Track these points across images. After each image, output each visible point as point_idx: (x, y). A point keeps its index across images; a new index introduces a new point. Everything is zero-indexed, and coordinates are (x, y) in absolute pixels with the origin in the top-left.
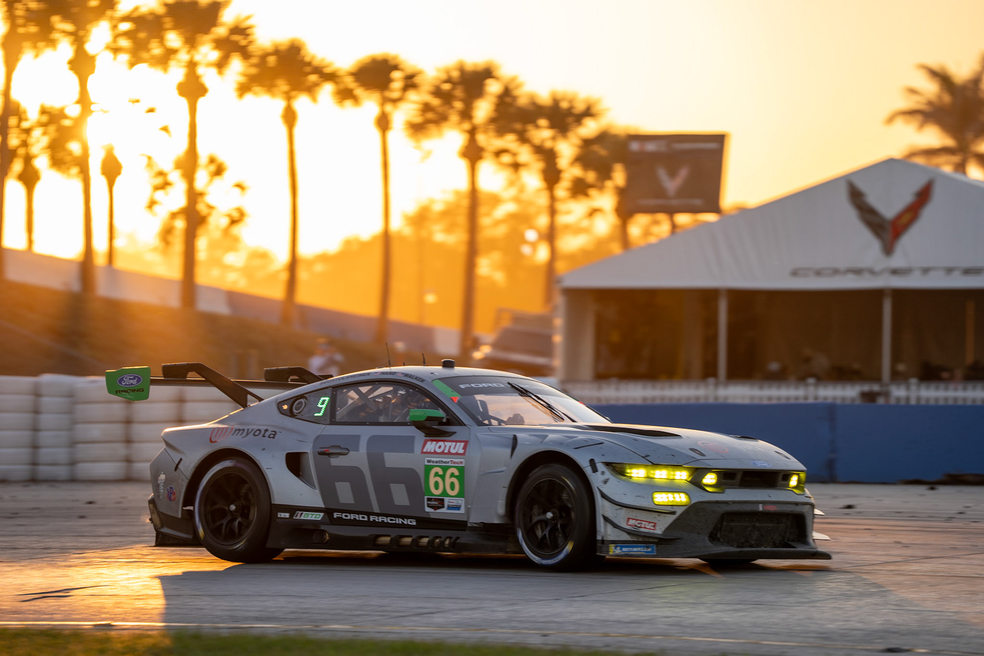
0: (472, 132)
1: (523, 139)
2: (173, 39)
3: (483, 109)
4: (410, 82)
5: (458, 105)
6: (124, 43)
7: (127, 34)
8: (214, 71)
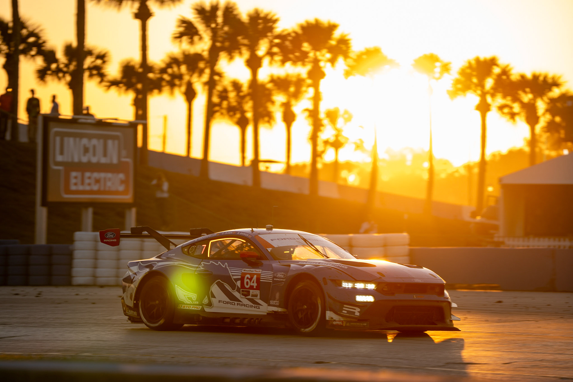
0: (483, 96)
1: (516, 99)
2: (306, 46)
3: (489, 83)
4: (446, 68)
5: (475, 80)
6: (275, 50)
7: (277, 45)
8: (329, 64)
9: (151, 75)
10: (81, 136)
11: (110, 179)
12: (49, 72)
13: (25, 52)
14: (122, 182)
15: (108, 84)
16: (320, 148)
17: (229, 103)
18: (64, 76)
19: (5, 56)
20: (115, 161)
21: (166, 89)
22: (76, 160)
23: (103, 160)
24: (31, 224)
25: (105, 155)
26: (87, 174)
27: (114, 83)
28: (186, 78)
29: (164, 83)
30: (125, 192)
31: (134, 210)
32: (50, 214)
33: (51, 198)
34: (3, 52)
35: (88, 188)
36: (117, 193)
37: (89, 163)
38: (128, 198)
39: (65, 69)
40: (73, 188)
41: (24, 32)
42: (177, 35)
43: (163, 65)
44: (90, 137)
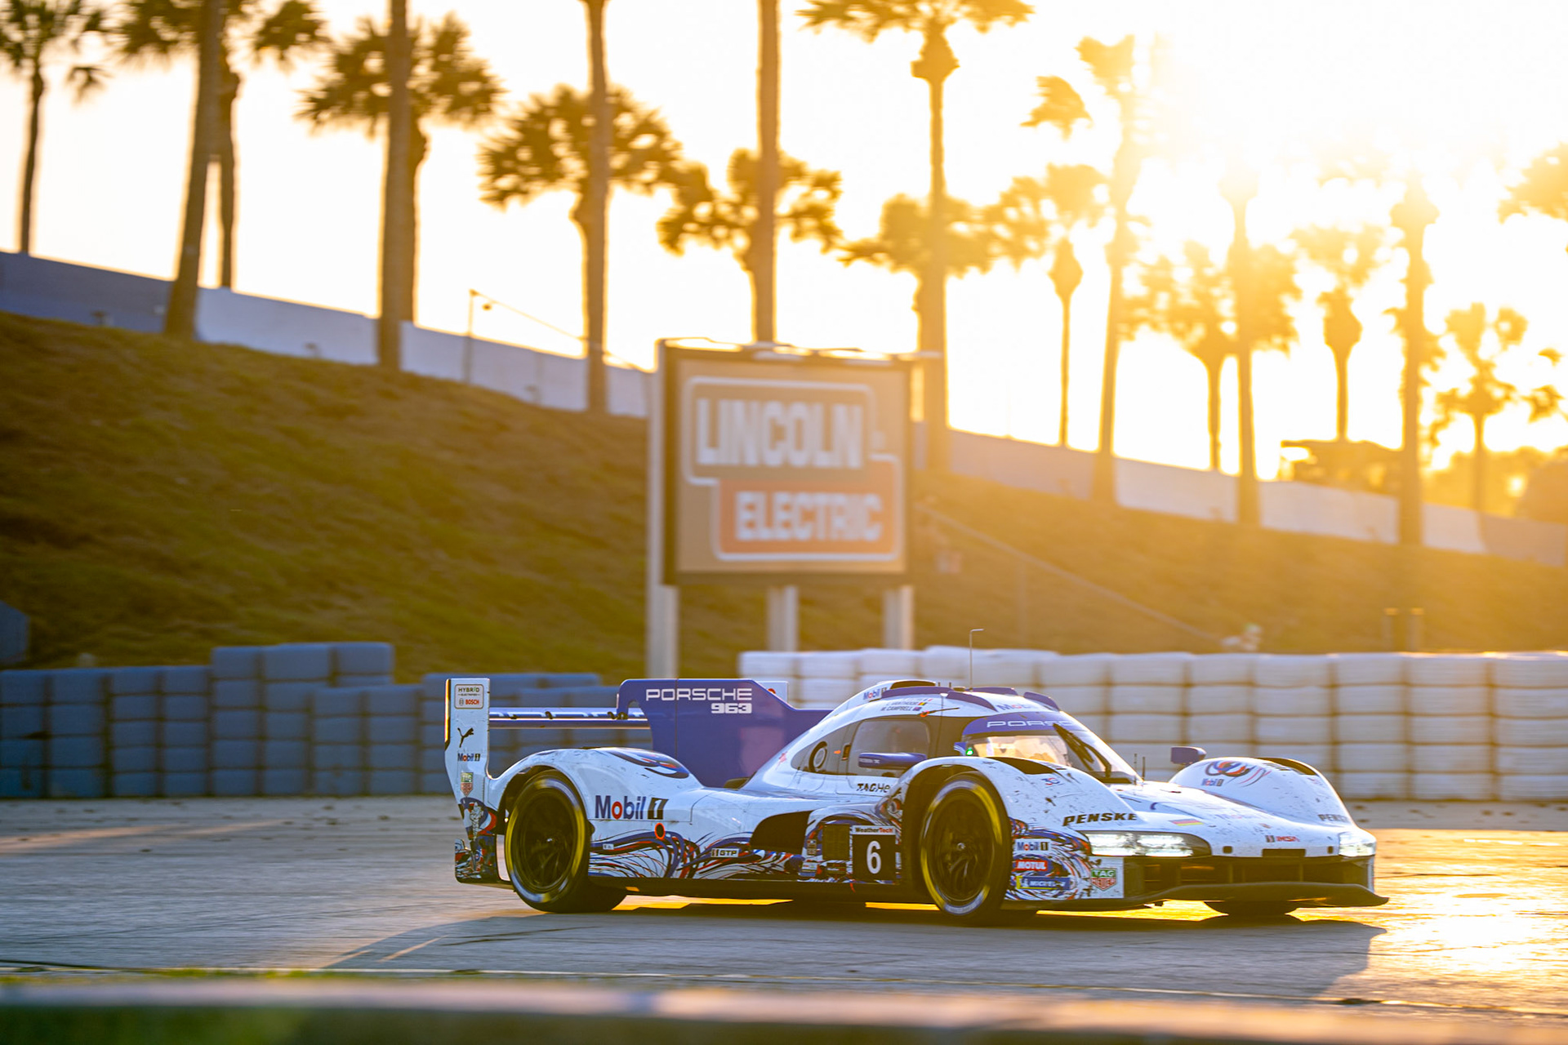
9: (960, 228)
10: (763, 396)
11: (841, 511)
12: (691, 227)
13: (626, 174)
14: (874, 517)
15: (845, 254)
16: (1428, 415)
17: (1175, 296)
18: (729, 237)
19: (576, 186)
20: (854, 462)
21: (1001, 265)
22: (752, 460)
23: (823, 460)
24: (638, 631)
25: (827, 446)
26: (782, 498)
27: (862, 251)
28: (1056, 233)
29: (995, 248)
30: (880, 546)
31: (907, 593)
32: (686, 606)
33: (687, 563)
34: (572, 177)
35: (782, 534)
36: (861, 546)
37: (787, 467)
38: (891, 560)
39: (732, 218)
40: (745, 534)
41: (626, 121)
42: (1029, 118)
43: (994, 200)
44: (787, 398)
